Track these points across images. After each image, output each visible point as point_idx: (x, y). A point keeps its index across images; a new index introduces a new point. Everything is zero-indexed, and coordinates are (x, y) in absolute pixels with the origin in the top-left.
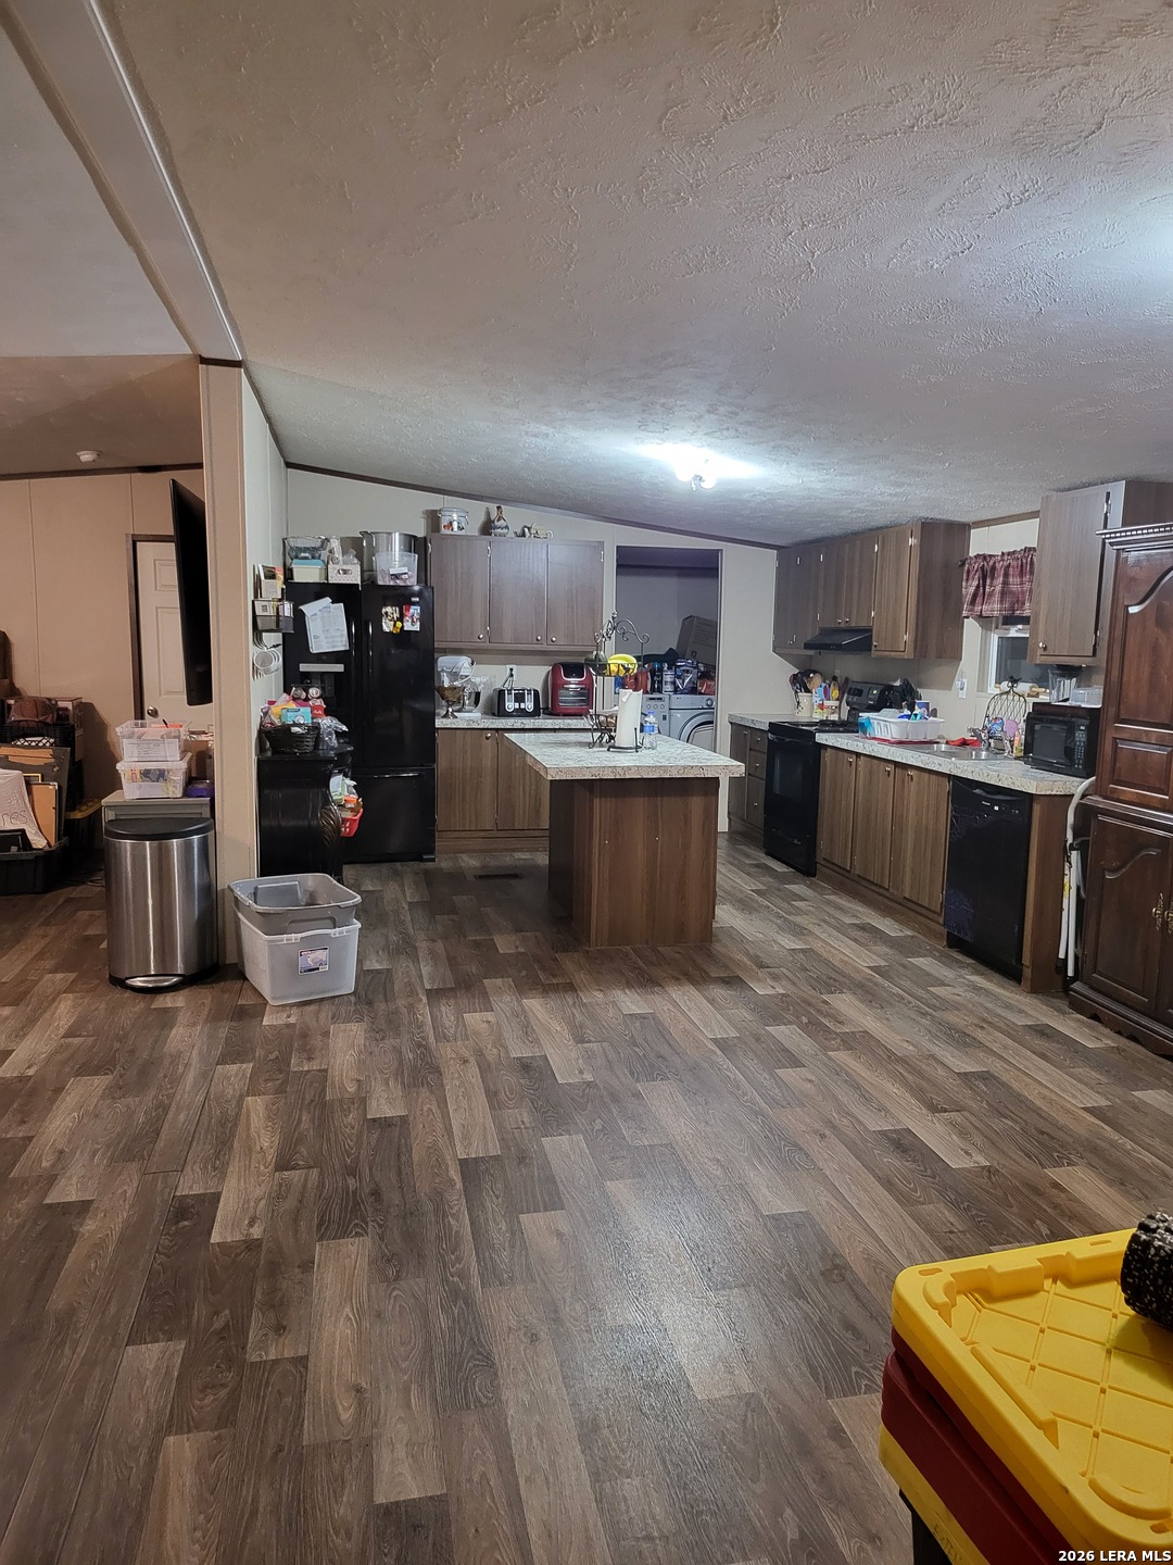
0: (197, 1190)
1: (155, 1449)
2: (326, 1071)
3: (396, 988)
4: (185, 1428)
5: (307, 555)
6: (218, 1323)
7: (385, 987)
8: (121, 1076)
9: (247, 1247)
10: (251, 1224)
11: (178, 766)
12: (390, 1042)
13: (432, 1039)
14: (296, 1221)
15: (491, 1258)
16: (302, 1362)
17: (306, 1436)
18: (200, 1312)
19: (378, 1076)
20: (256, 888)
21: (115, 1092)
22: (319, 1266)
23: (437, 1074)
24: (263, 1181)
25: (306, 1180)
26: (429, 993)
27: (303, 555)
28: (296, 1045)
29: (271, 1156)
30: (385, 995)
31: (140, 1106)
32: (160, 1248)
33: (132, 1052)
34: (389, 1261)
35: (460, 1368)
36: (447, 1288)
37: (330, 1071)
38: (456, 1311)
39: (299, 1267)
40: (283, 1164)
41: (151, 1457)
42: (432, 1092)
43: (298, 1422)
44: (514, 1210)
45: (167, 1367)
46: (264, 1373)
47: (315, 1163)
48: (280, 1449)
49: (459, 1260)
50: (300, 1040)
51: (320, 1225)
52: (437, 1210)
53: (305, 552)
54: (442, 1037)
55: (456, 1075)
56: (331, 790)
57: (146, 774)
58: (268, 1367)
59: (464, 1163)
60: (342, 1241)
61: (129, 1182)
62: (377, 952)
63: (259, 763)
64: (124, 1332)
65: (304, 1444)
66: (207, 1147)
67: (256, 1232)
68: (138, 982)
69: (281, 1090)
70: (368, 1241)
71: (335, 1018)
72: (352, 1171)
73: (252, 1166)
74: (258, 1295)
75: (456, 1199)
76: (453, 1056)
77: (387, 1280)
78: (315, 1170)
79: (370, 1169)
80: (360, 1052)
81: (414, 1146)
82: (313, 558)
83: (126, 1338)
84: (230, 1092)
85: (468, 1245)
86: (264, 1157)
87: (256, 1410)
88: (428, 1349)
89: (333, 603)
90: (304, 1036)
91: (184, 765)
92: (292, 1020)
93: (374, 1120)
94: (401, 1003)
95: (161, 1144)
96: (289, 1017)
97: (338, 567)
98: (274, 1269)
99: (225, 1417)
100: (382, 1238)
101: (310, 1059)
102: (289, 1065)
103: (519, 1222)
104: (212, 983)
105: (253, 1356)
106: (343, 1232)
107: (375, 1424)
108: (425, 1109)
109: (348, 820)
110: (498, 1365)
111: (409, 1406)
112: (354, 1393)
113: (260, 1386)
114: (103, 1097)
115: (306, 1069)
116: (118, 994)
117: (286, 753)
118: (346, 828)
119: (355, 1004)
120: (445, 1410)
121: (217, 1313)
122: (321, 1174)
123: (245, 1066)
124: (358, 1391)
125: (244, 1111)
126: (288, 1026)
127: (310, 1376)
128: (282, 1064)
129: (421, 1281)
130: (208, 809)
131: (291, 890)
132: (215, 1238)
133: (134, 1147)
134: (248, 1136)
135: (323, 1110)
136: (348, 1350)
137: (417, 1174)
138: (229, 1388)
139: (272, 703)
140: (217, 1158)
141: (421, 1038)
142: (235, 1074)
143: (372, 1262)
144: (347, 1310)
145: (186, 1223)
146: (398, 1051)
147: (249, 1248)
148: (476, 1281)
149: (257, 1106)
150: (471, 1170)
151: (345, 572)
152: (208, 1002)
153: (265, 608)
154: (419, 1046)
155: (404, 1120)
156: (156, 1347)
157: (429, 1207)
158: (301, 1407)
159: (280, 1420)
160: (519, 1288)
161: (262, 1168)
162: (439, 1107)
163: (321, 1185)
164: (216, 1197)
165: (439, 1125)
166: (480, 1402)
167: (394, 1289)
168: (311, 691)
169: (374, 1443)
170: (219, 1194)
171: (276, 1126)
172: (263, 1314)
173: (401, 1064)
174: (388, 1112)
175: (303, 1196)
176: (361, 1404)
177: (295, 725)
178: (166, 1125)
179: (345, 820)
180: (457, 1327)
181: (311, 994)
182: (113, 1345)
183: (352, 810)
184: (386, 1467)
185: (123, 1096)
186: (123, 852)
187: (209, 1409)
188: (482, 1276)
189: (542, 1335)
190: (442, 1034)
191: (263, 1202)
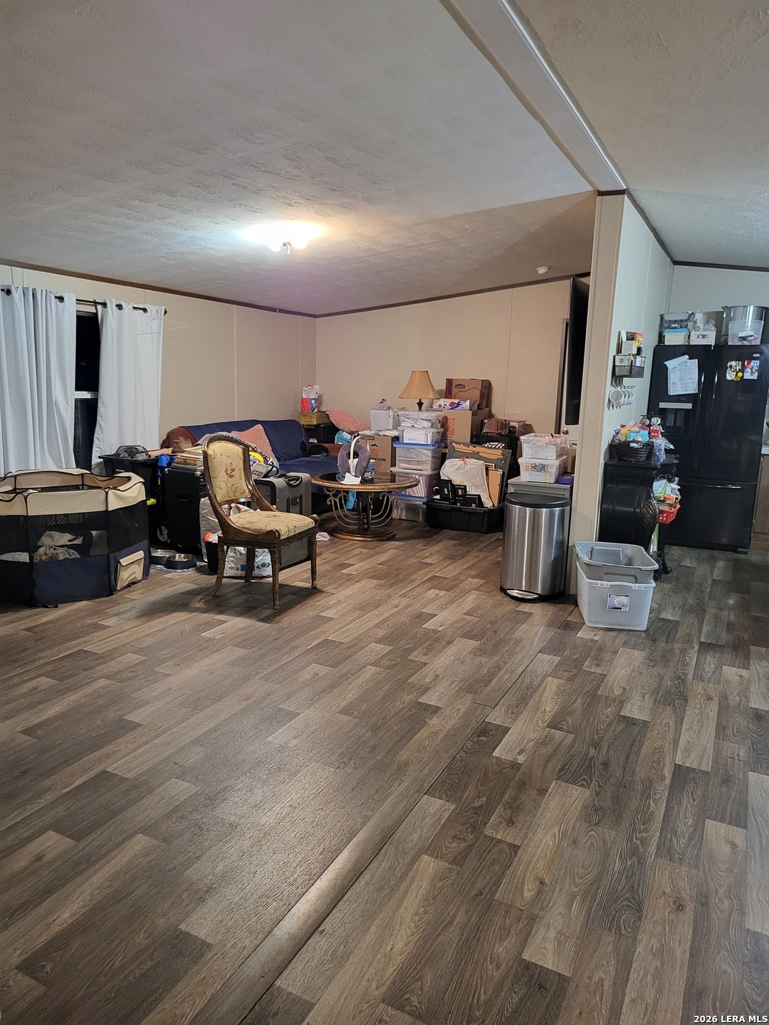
0: (498, 722)
1: (416, 858)
2: (605, 676)
3: (678, 635)
4: (435, 856)
5: (676, 325)
6: (477, 804)
7: (670, 633)
8: (484, 644)
9: (511, 766)
10: (520, 753)
11: (553, 463)
12: (658, 670)
13: (690, 676)
14: (547, 762)
15: (671, 839)
16: (515, 848)
17: (498, 894)
18: (470, 792)
19: (640, 689)
20: (592, 548)
21: (479, 651)
22: (549, 795)
23: (684, 701)
24: (537, 730)
25: (564, 739)
26: (702, 644)
27: (673, 325)
28: (592, 654)
29: (548, 717)
30: (668, 637)
31: (487, 663)
32: (464, 747)
33: (496, 632)
34: (596, 811)
35: (616, 901)
36: (629, 845)
37: (607, 677)
38: (629, 864)
39: (537, 790)
40: (554, 725)
41: (411, 862)
42: (675, 712)
43: (497, 884)
44: (704, 813)
45: (440, 815)
46: (490, 845)
47: (574, 731)
48: (481, 893)
49: (646, 830)
50: (598, 652)
51: (561, 770)
52: (643, 792)
53: (675, 323)
54: (699, 676)
55: (698, 706)
56: (654, 489)
57: (534, 467)
58: (494, 842)
59: (678, 768)
60: (570, 785)
61: (464, 705)
62: (675, 608)
63: (606, 465)
64: (426, 786)
65: (495, 898)
66: (514, 699)
67: (521, 759)
68: (515, 593)
69: (571, 679)
70: (587, 792)
71: (625, 644)
72: (596, 745)
73: (535, 719)
74: (506, 797)
75: (662, 790)
76: (702, 692)
77: (590, 822)
78: (572, 735)
79: (609, 747)
80: (633, 670)
81: (646, 744)
82: (681, 327)
83: (426, 790)
84: (540, 670)
85: (657, 824)
86: (544, 716)
87: (477, 864)
88: (598, 879)
89: (689, 359)
90: (600, 650)
91: (557, 463)
92: (596, 638)
93: (624, 717)
94: (677, 646)
95: (488, 689)
96: (595, 635)
97: (698, 333)
98: (522, 785)
99: (459, 860)
100: (597, 794)
101: (597, 665)
102: (582, 666)
103: (704, 824)
104: (556, 603)
105: (488, 832)
106: (574, 780)
107: (543, 909)
108: (665, 722)
109: (665, 512)
110: (644, 913)
111: (570, 908)
112: (538, 883)
113: (484, 851)
114: (470, 653)
115: (592, 671)
116: (500, 597)
117: (625, 461)
118: (663, 517)
119: (644, 638)
120: (593, 923)
121: (479, 797)
122: (575, 739)
123: (555, 658)
124: (541, 883)
125: (544, 684)
126: (592, 641)
127: (516, 859)
128: (578, 664)
129: (613, 833)
130: (569, 493)
131: (616, 554)
132: (496, 753)
133: (473, 686)
134: (540, 700)
135: (593, 699)
136: (546, 855)
137: (639, 762)
138: (467, 844)
139: (623, 426)
140: (517, 707)
141: (682, 673)
142: (549, 660)
143: (585, 807)
144: (556, 830)
145: (484, 738)
146: (661, 678)
147: (512, 767)
148: (652, 850)
149: (553, 684)
150: (681, 773)
151: (704, 336)
152: (549, 614)
153: (621, 361)
154: (679, 678)
155: (645, 724)
156: (439, 802)
157: (640, 787)
158: (503, 875)
159: (487, 877)
160: (684, 868)
161: (540, 722)
162: (676, 724)
163: (572, 745)
164: (507, 729)
165: (671, 736)
166: (620, 930)
167: (591, 830)
168: (653, 420)
169: (537, 920)
170: (509, 729)
171: (559, 700)
172: (505, 809)
173: (659, 686)
174: (637, 715)
175: (557, 748)
176: (539, 892)
177: (634, 441)
178: (496, 678)
179: (662, 512)
180: (626, 873)
181: (614, 624)
182: (418, 791)
183: (670, 505)
184: (538, 940)
185: (480, 656)
186: (514, 512)
187: (451, 850)
188: (658, 848)
189: (688, 909)
190: (699, 674)
191: (532, 742)
